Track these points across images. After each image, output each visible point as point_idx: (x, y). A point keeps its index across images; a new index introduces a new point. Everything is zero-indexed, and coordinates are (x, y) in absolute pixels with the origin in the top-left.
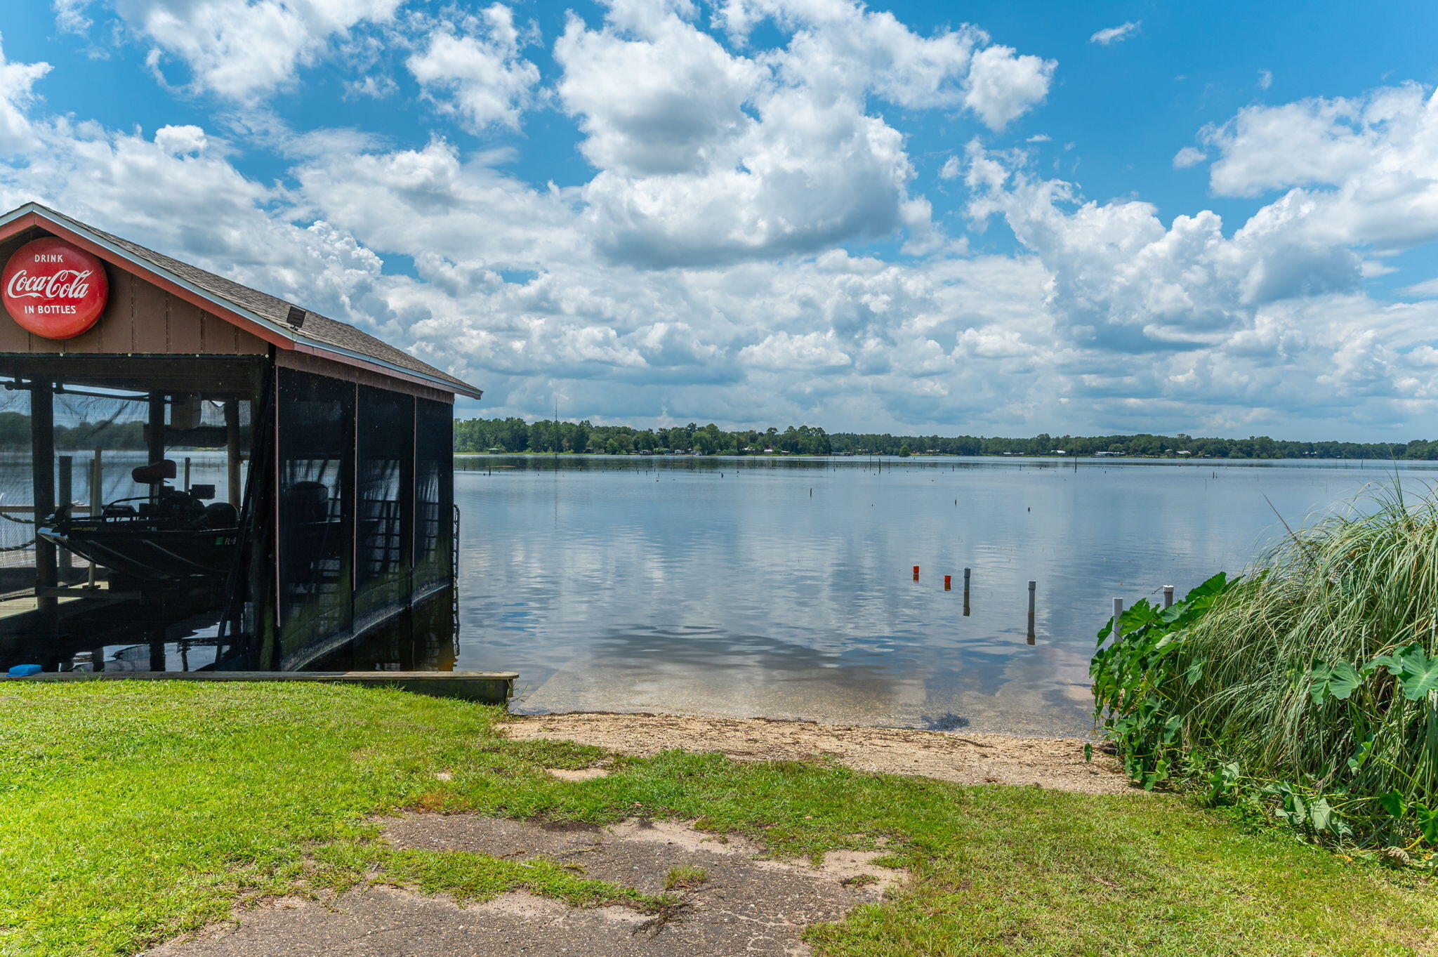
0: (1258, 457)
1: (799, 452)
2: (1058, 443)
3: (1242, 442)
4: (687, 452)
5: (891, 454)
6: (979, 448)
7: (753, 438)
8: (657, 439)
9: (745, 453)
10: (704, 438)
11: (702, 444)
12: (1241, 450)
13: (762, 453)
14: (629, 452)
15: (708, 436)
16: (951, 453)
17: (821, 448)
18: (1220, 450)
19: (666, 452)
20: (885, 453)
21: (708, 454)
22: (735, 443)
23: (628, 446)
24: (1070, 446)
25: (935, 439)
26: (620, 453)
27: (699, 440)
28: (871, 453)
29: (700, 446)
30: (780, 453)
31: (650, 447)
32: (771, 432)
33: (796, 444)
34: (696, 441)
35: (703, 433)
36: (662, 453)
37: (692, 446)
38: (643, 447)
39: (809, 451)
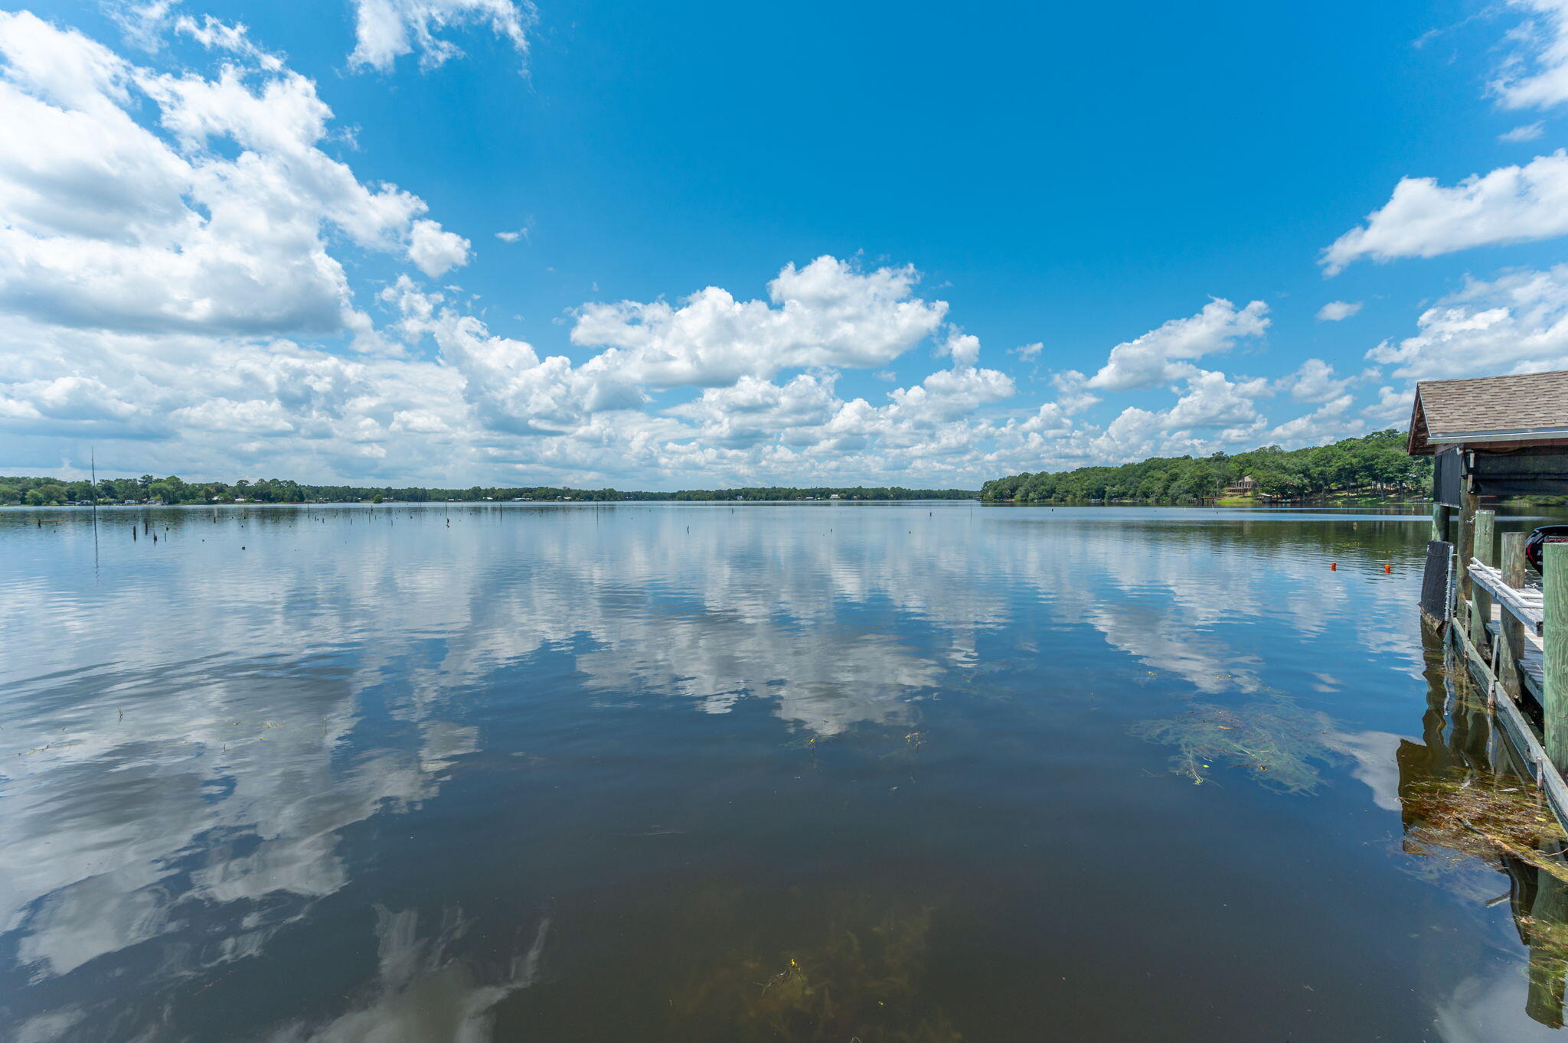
0: (609, 500)
1: (271, 501)
2: (487, 493)
3: (599, 492)
4: (141, 502)
5: (351, 501)
6: (425, 497)
7: (220, 489)
8: (99, 490)
9: (215, 502)
10: (165, 489)
11: (163, 495)
12: (599, 496)
13: (233, 502)
14: (60, 503)
15: (170, 487)
16: (403, 500)
17: (296, 497)
18: (589, 496)
19: (114, 502)
20: (345, 501)
21: (170, 503)
22: (202, 493)
23: (59, 496)
24: (495, 495)
25: (389, 490)
26: (48, 503)
27: (160, 491)
28: (332, 501)
29: (159, 496)
30: (253, 502)
31: (91, 498)
32: (242, 484)
33: (269, 494)
34: (155, 492)
35: (163, 485)
36: (110, 504)
37: (148, 497)
38: (82, 498)
39: (282, 500)
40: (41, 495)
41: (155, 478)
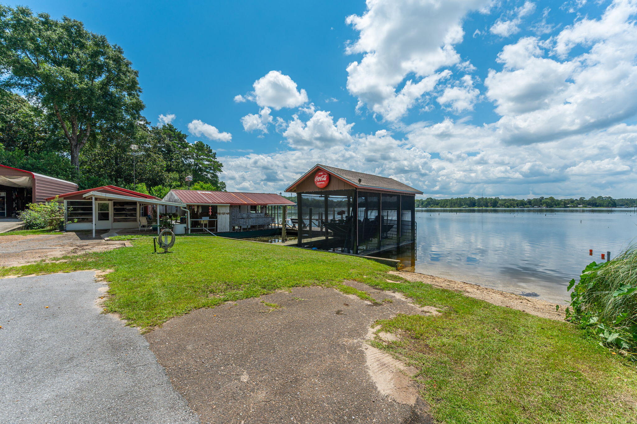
1: (597, 206)
4: (540, 207)
7: (572, 201)
8: (526, 202)
9: (568, 207)
11: (546, 204)
13: (577, 207)
14: (514, 207)
15: (549, 201)
17: (610, 205)
21: (550, 207)
22: (563, 203)
23: (514, 205)
26: (510, 207)
27: (546, 203)
29: (545, 205)
30: (586, 207)
31: (523, 205)
32: (582, 199)
33: (596, 203)
34: (544, 203)
35: (547, 200)
36: (529, 207)
37: (542, 205)
38: (520, 205)
39: (603, 206)
40: (509, 204)
41: (545, 198)
